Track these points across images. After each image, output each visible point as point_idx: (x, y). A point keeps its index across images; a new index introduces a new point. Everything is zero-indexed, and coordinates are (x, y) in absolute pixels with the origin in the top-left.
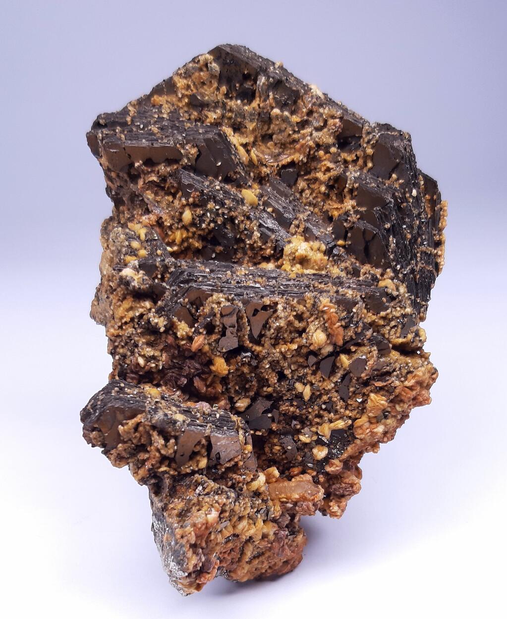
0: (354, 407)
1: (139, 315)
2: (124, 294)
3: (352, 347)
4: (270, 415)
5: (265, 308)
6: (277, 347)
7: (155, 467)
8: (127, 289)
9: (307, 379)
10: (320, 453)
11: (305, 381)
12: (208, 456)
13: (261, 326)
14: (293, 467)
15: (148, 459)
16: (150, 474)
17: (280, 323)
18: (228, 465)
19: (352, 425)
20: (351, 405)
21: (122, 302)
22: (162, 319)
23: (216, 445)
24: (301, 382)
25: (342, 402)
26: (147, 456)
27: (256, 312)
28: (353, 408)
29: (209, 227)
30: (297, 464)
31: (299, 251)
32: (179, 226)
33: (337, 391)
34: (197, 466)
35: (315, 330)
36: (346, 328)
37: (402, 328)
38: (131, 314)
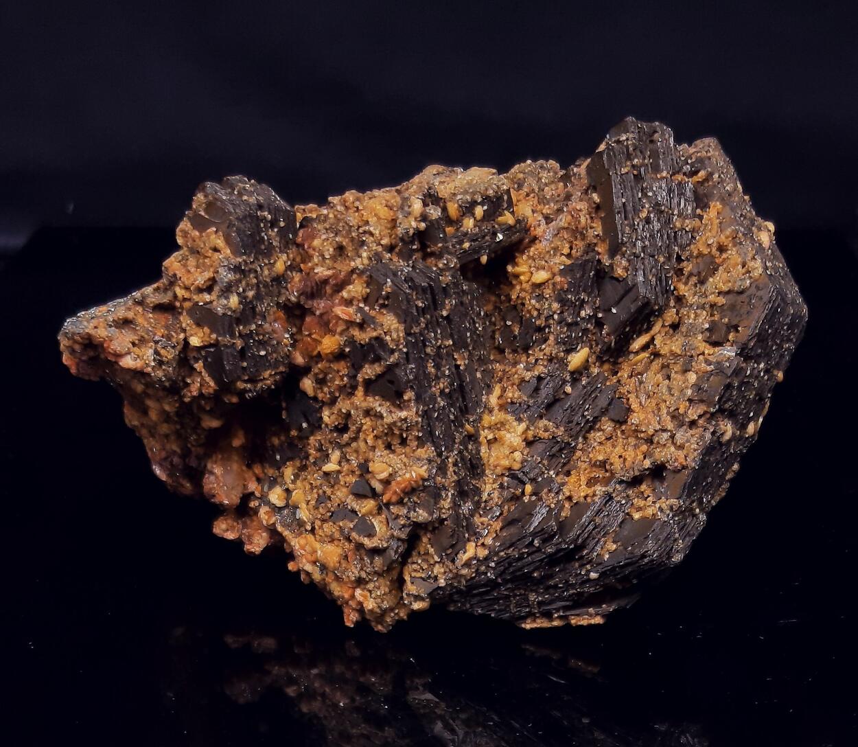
0: (326, 531)
2: (394, 206)
3: (384, 517)
5: (399, 395)
7: (180, 282)
9: (345, 465)
10: (276, 496)
17: (386, 417)
18: (204, 375)
19: (306, 531)
20: (328, 526)
24: (341, 458)
25: (328, 515)
27: (392, 383)
28: (324, 529)
29: (532, 310)
32: (532, 269)
33: (339, 505)
34: (192, 335)
35: (390, 466)
36: (400, 502)
37: (421, 578)
38: (372, 220)
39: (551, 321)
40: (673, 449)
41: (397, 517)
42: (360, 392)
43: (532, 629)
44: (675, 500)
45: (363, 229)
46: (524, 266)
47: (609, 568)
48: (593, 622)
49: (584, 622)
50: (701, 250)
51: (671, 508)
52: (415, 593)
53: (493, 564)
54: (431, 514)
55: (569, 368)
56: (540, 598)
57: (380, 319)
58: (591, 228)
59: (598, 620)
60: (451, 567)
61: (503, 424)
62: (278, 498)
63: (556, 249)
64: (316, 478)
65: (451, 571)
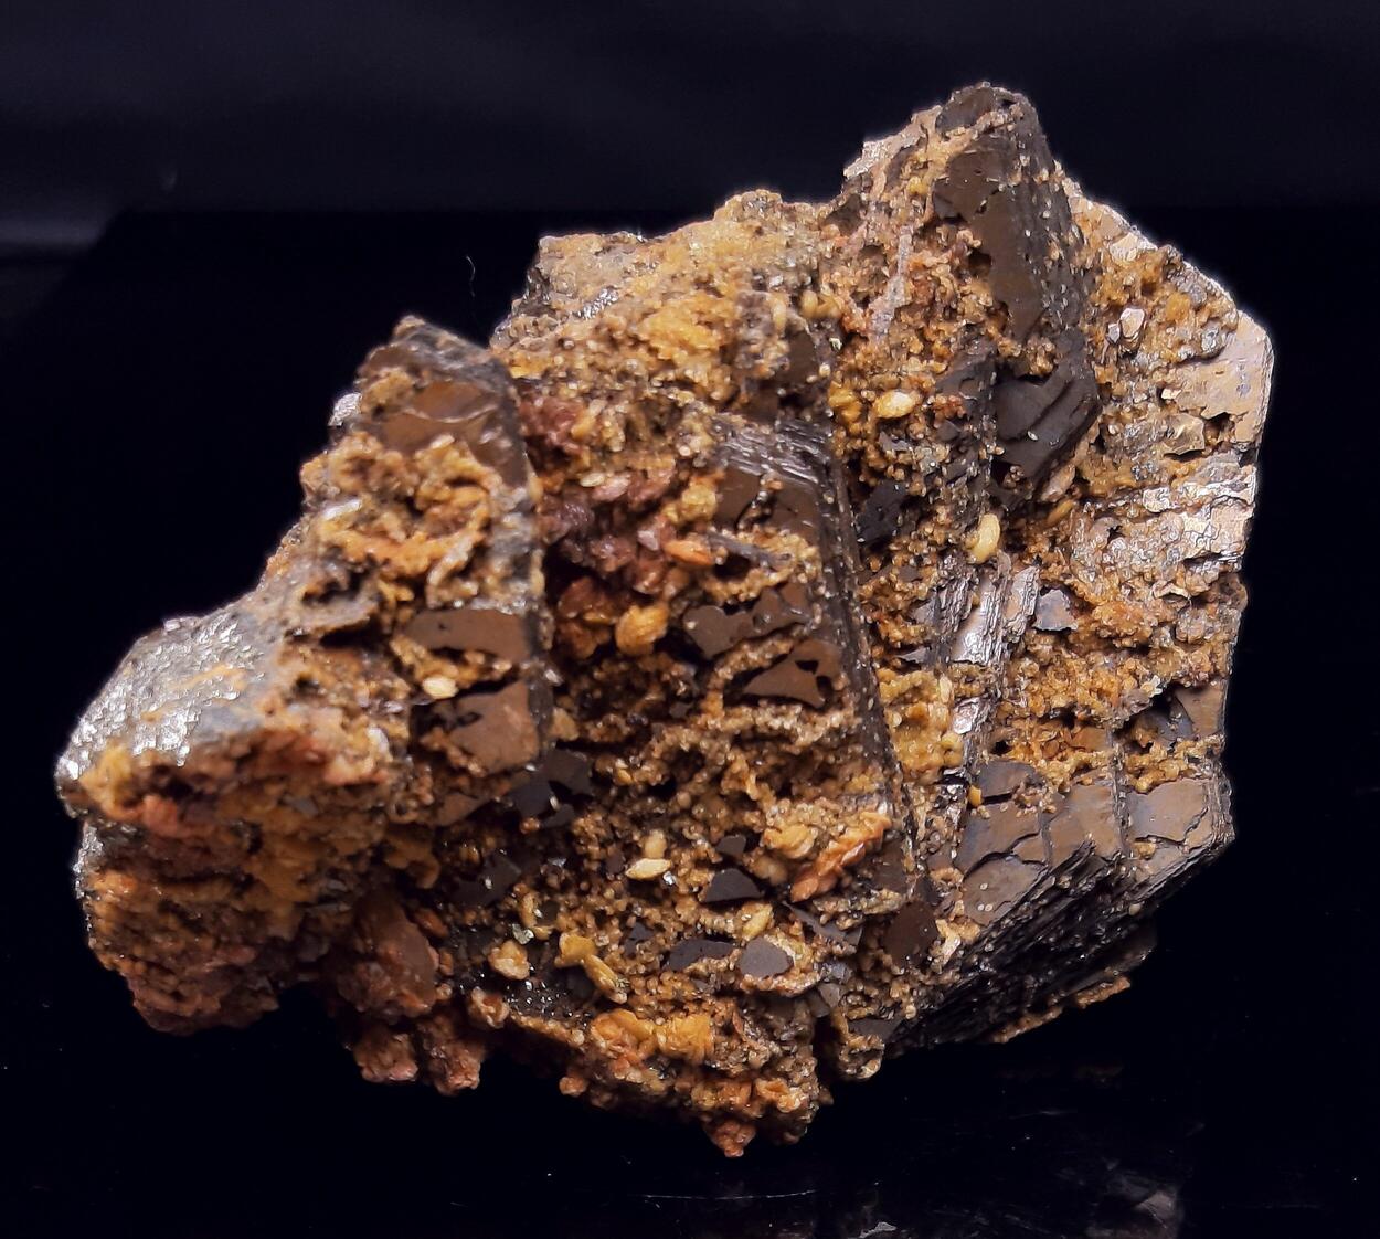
0: (658, 993)
1: (687, 378)
2: (723, 320)
3: (797, 925)
4: (554, 801)
5: (825, 683)
6: (737, 751)
7: (385, 569)
8: (737, 324)
9: (683, 855)
10: (510, 962)
11: (675, 853)
12: (462, 693)
13: (778, 691)
14: (438, 913)
15: (394, 542)
16: (358, 564)
17: (803, 734)
18: (454, 753)
19: (614, 1006)
20: (661, 983)
21: (699, 323)
22: (707, 440)
23: (503, 702)
24: (669, 842)
25: (658, 959)
26: (401, 536)
27: (809, 665)
28: (654, 991)
29: (891, 468)
30: (449, 919)
31: (931, 707)
32: (864, 394)
33: (680, 935)
34: (426, 676)
35: (810, 825)
36: (837, 891)
37: (870, 1016)
38: (680, 356)
39: (939, 481)
40: (1181, 653)
41: (835, 917)
42: (715, 702)
43: (1011, 1039)
44: (1214, 737)
45: (660, 378)
46: (843, 392)
47: (1162, 885)
48: (1116, 989)
49: (1105, 992)
50: (1114, 298)
51: (1210, 754)
52: (865, 1047)
53: (990, 947)
54: (903, 890)
55: (973, 559)
56: (1041, 980)
57: (770, 547)
58: (963, 295)
59: (1124, 984)
60: (921, 979)
61: (916, 690)
62: (518, 964)
63: (899, 347)
64: (610, 898)
65: (923, 985)
